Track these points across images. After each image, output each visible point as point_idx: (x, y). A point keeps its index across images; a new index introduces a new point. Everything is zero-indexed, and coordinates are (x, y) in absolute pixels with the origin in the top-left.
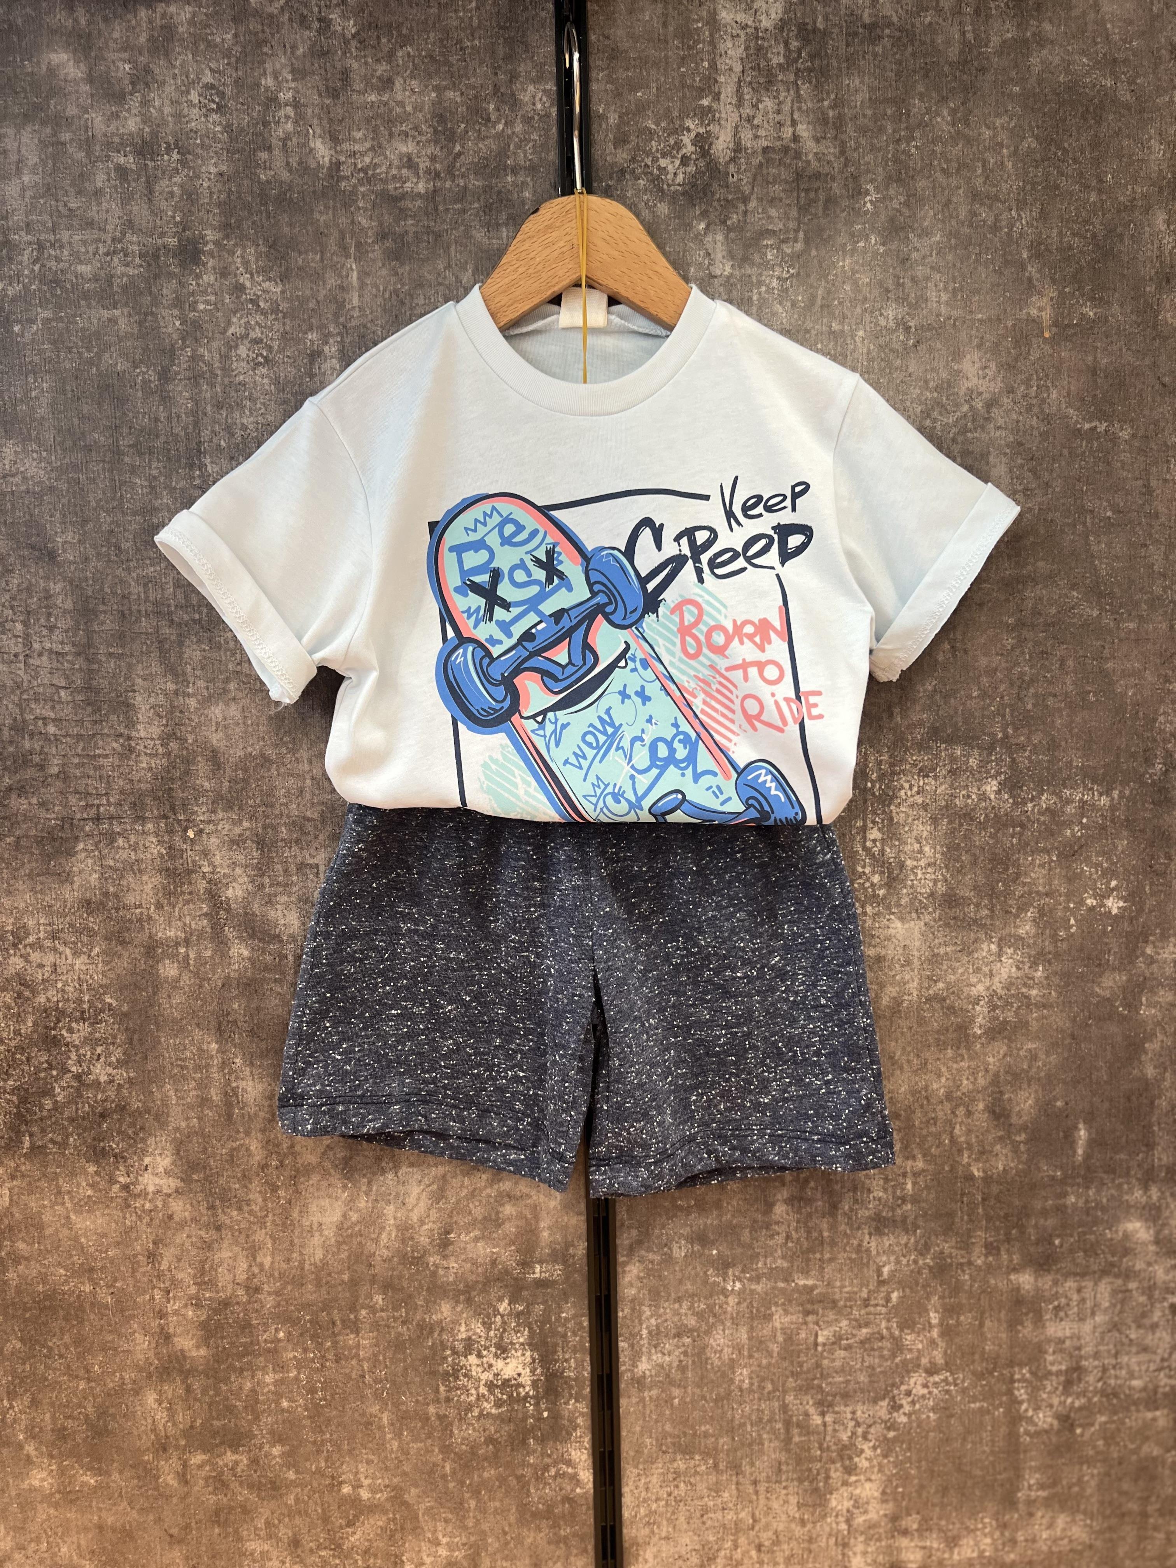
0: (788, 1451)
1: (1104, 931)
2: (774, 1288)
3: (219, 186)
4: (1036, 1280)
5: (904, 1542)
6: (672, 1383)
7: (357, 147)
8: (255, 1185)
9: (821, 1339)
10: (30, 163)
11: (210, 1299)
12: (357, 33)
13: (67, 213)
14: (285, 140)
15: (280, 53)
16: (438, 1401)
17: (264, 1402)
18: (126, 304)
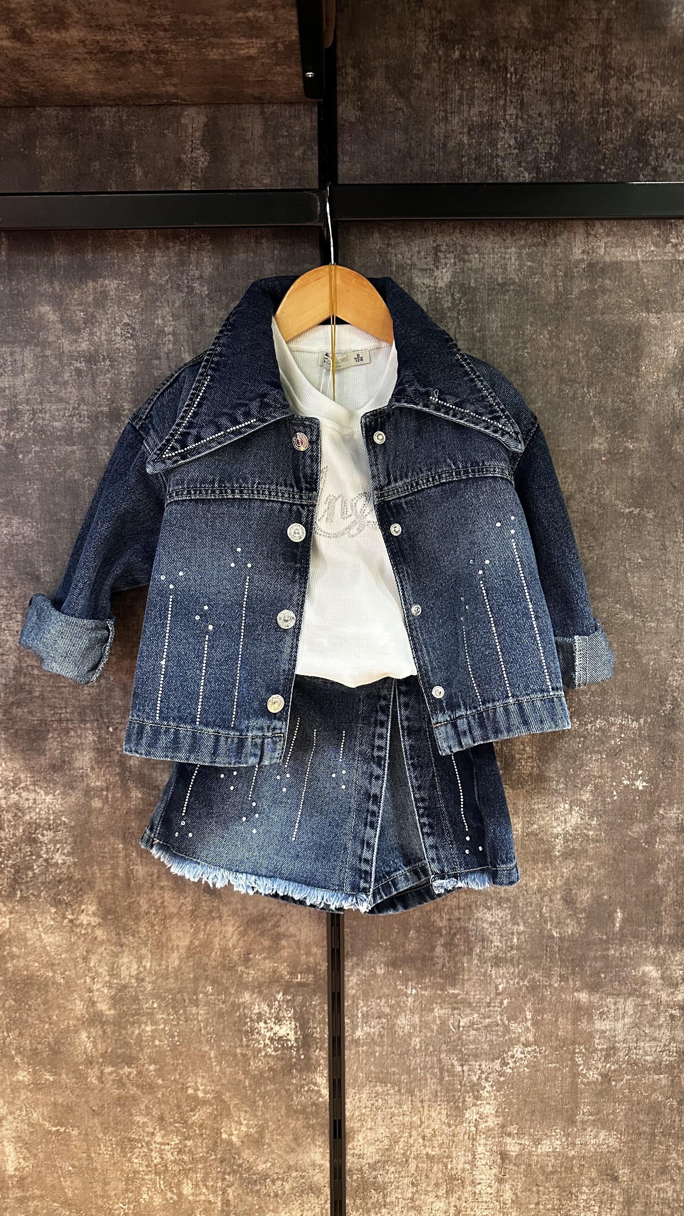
0: (442, 1085)
1: (634, 799)
2: (435, 994)
3: (132, 379)
4: (590, 997)
5: (509, 1140)
6: (375, 1043)
8: (143, 924)
9: (461, 1024)
10: (29, 367)
11: (117, 984)
12: (209, 294)
13: (48, 394)
14: (167, 354)
15: (166, 305)
16: (242, 1046)
17: (146, 1041)
18: (80, 443)
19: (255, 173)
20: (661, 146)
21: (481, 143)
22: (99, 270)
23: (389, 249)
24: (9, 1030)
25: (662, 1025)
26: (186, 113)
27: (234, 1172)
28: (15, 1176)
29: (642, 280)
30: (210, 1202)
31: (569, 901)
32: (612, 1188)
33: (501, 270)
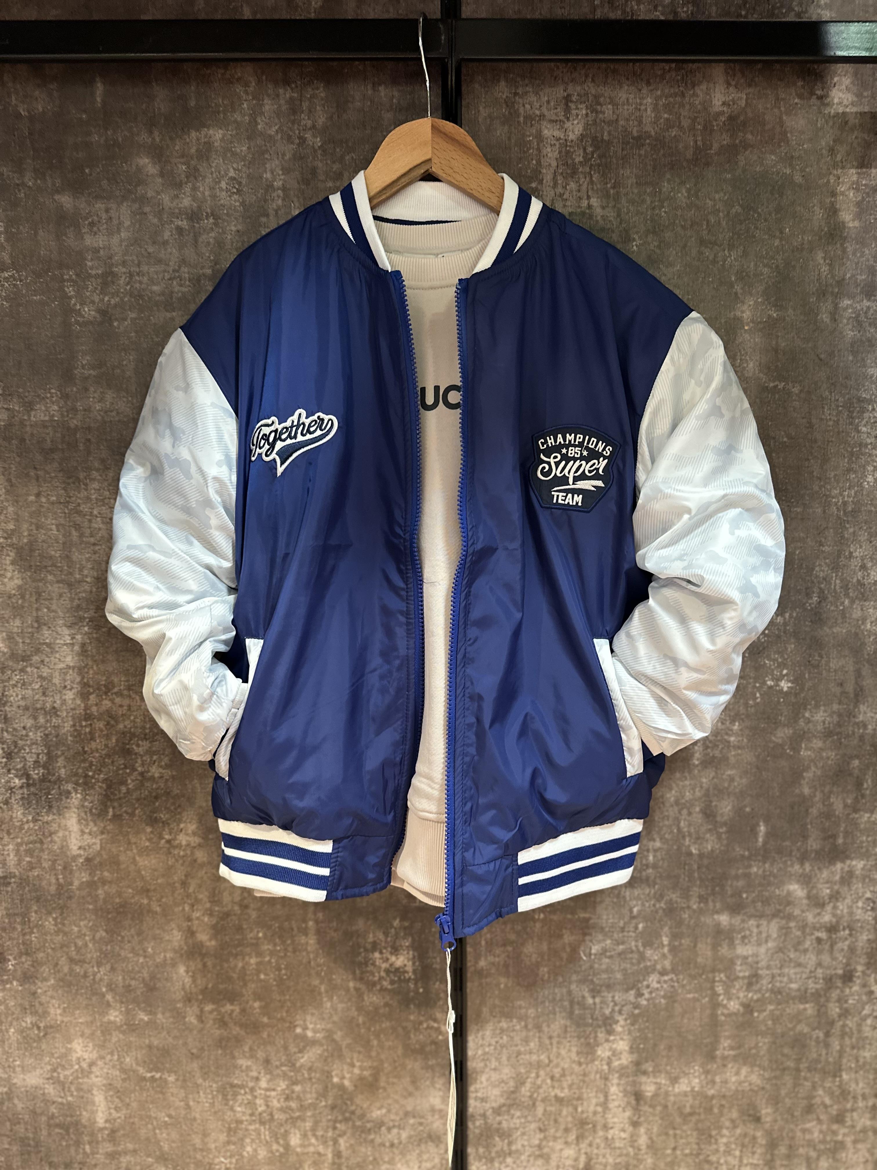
24: (99, 964)
27: (346, 1120)
28: (105, 1128)
30: (319, 1154)
31: (709, 814)
32: (754, 1130)
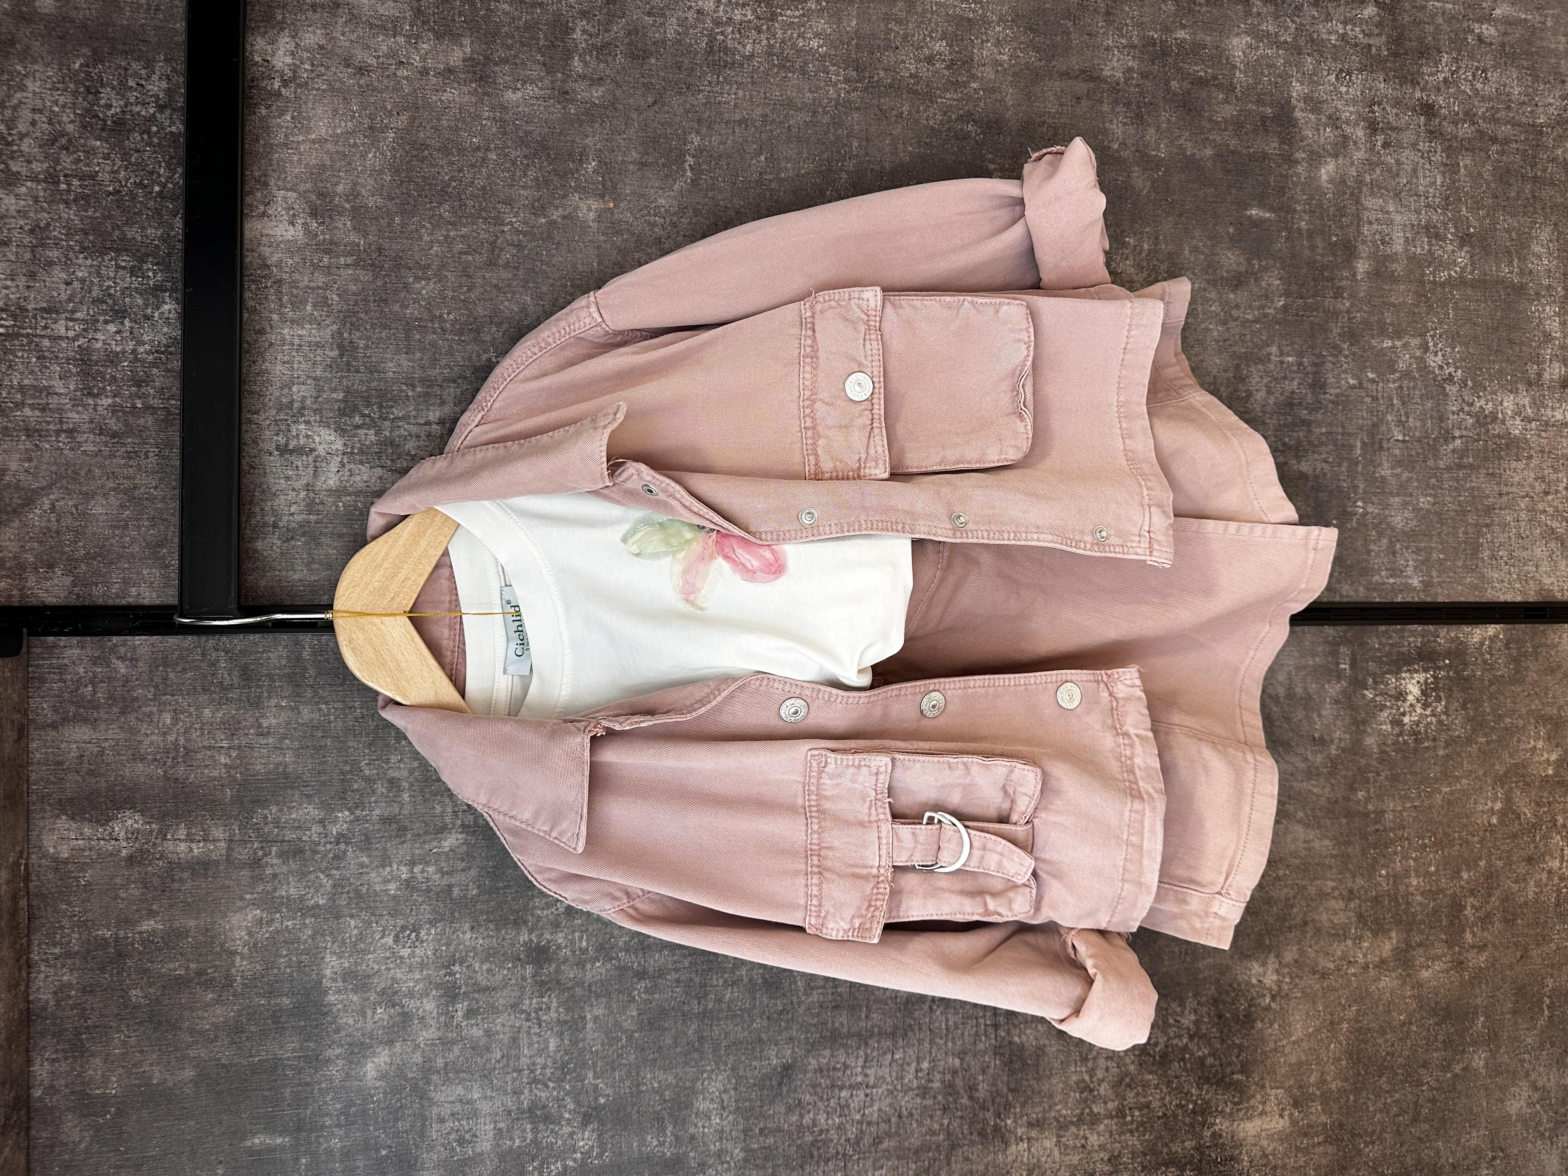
0: (1479, 467)
2: (1362, 474)
3: (482, 930)
4: (1362, 258)
6: (1428, 559)
7: (449, 810)
9: (1400, 438)
10: (462, 1093)
11: (1356, 929)
12: (349, 810)
13: (505, 1061)
14: (443, 874)
15: (367, 877)
16: (1435, 747)
17: (1431, 885)
18: (582, 1008)
19: (154, 738)
20: (123, 96)
21: (113, 377)
22: (308, 986)
23: (281, 524)
25: (1397, 160)
26: (52, 850)
29: (338, 136)
33: (318, 352)
